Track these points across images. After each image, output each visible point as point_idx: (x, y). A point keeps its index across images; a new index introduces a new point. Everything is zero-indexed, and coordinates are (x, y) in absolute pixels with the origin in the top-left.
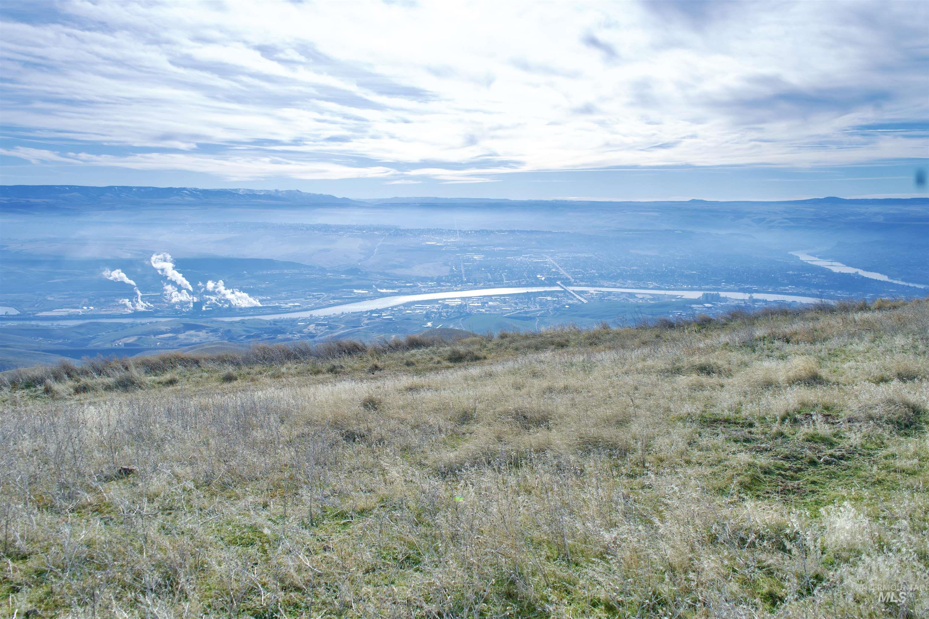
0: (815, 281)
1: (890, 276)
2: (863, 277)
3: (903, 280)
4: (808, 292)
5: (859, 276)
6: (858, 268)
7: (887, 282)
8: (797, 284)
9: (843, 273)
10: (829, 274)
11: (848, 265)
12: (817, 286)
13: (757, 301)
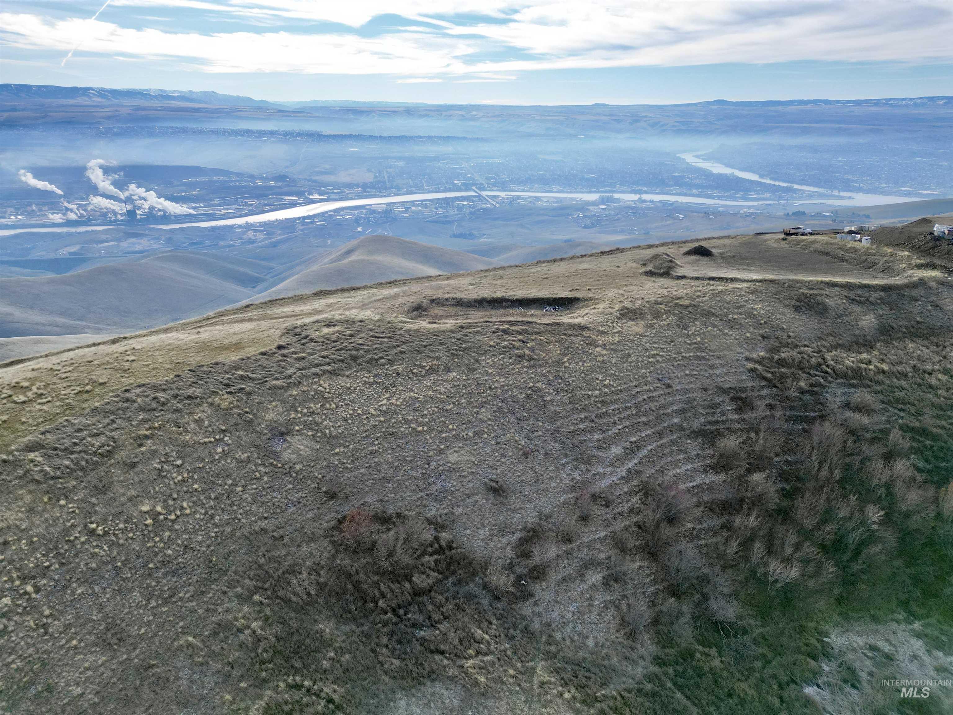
0: (696, 182)
1: (761, 176)
2: (737, 178)
3: (772, 179)
4: (688, 192)
5: (734, 176)
6: (735, 168)
7: (757, 181)
8: (680, 186)
9: (721, 174)
10: (708, 175)
11: (728, 165)
12: (697, 186)
13: (645, 201)
